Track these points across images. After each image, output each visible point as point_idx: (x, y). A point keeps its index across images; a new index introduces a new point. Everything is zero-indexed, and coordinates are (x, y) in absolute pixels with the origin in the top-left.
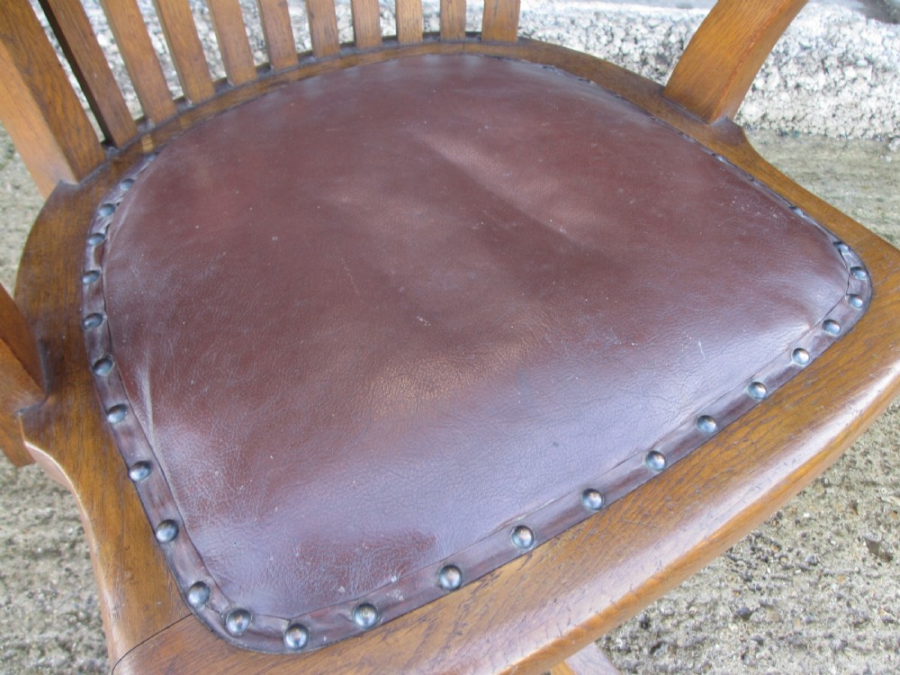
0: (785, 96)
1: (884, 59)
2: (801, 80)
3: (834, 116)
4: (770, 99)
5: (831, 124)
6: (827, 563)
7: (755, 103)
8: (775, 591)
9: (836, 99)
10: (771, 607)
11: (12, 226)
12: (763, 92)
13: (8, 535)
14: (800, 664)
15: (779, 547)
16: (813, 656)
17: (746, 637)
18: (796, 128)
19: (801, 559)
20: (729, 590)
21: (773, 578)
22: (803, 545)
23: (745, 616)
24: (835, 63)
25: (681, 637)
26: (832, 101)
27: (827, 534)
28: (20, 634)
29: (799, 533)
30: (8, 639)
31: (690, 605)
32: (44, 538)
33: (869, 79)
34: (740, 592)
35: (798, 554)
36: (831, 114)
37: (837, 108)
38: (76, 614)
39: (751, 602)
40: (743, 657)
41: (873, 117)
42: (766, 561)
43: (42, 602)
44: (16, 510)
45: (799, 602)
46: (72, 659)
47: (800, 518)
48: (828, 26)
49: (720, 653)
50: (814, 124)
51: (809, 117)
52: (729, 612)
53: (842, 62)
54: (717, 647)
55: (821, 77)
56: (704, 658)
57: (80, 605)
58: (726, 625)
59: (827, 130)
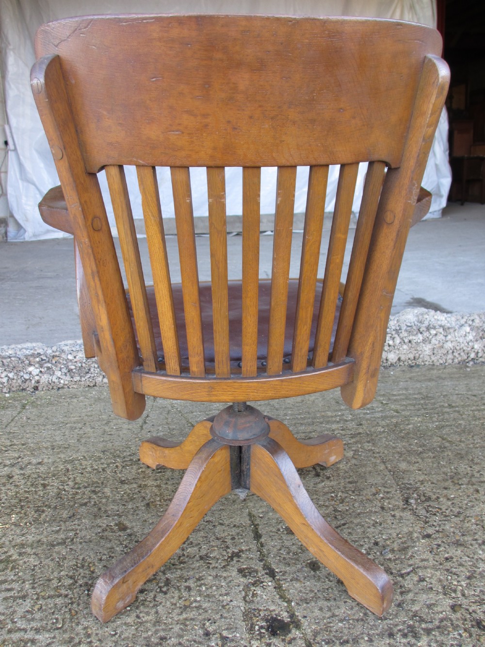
0: (405, 347)
1: (448, 325)
2: (411, 338)
3: (434, 354)
4: (399, 349)
5: (433, 358)
6: (468, 512)
7: (392, 352)
8: (442, 525)
9: (431, 345)
10: (441, 532)
11: (28, 431)
12: (394, 347)
13: (38, 539)
14: (462, 551)
15: (441, 509)
16: (469, 548)
17: (431, 544)
18: (418, 363)
19: (453, 512)
20: (418, 527)
21: (440, 521)
22: (453, 507)
23: (428, 536)
24: (425, 329)
25: (396, 546)
27: (466, 502)
28: (48, 575)
29: (450, 503)
30: (41, 577)
31: (398, 535)
32: (57, 538)
34: (424, 528)
35: (451, 510)
36: (431, 353)
37: (433, 350)
38: (77, 566)
39: (430, 531)
40: (431, 552)
41: (453, 352)
42: (435, 514)
43: (58, 562)
44: (42, 530)
45: (456, 528)
46: (76, 582)
47: (449, 497)
48: (417, 316)
49: (418, 551)
50: (425, 359)
51: (421, 356)
52: (419, 535)
53: (428, 328)
54: (416, 548)
55: (420, 336)
56: (410, 554)
57: (78, 562)
58: (419, 540)
59: (433, 362)
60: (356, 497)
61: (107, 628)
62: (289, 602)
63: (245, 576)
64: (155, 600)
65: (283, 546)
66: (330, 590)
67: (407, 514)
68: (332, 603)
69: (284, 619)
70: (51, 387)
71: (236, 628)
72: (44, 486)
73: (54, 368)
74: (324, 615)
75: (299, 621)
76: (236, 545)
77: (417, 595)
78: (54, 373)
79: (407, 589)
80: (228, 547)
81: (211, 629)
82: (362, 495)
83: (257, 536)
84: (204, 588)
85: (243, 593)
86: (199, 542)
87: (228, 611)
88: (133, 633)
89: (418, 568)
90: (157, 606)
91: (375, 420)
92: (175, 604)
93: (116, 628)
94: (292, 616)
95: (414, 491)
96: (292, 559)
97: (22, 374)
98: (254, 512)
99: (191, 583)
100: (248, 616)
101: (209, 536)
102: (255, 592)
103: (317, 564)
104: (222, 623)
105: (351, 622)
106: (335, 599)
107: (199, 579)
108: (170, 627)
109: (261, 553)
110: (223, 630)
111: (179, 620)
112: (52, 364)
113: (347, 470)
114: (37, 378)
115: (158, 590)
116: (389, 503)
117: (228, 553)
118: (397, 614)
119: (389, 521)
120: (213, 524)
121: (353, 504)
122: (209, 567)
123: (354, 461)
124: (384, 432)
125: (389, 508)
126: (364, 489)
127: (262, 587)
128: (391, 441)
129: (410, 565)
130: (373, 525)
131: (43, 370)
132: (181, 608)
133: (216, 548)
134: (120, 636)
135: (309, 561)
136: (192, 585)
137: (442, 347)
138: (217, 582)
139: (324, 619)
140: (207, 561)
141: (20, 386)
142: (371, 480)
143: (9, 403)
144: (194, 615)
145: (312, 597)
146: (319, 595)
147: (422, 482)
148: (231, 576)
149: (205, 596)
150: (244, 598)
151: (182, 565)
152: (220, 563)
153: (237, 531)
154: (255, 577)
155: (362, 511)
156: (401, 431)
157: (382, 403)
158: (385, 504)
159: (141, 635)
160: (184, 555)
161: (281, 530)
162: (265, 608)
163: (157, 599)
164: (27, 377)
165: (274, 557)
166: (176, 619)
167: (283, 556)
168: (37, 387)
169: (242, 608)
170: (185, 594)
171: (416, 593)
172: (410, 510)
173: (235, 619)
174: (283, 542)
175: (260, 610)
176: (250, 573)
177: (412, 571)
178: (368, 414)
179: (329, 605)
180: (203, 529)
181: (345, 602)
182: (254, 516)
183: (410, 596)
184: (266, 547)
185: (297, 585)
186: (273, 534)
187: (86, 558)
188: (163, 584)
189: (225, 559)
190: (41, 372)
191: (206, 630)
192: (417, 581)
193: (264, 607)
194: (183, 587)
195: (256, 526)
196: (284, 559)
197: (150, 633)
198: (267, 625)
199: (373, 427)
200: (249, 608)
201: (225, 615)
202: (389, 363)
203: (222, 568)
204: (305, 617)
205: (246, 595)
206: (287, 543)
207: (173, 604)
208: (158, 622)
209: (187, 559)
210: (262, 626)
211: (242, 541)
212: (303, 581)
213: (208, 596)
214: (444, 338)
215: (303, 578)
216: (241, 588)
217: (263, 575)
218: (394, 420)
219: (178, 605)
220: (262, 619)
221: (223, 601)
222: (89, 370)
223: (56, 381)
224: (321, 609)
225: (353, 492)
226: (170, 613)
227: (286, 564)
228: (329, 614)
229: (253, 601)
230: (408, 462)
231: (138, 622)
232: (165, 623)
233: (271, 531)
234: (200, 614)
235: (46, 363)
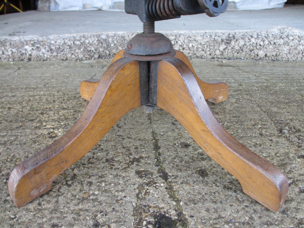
0: (271, 47)
1: (301, 35)
2: (275, 41)
3: (289, 53)
4: (266, 48)
5: (289, 56)
7: (261, 50)
12: (264, 46)
18: (278, 59)
20: (293, 150)
23: (303, 157)
24: (285, 37)
25: (275, 163)
26: (288, 48)
31: (276, 154)
33: (298, 39)
34: (298, 150)
36: (288, 52)
37: (290, 50)
38: (6, 160)
41: (302, 53)
48: (280, 30)
50: (283, 56)
51: (281, 54)
52: (295, 155)
53: (287, 36)
54: (293, 165)
55: (282, 40)
56: (289, 169)
57: (9, 157)
58: (295, 159)
59: (288, 58)
60: (239, 126)
61: (9, 212)
62: (178, 201)
63: (141, 177)
64: (59, 191)
65: (177, 156)
66: (217, 194)
67: (282, 140)
68: (219, 205)
69: (172, 217)
70: (39, 59)
71: (125, 221)
72: (9, 108)
73: (41, 47)
74: (210, 216)
75: (186, 219)
76: (138, 153)
77: (300, 205)
78: (40, 50)
79: (290, 198)
80: (131, 154)
81: (101, 221)
82: (244, 125)
83: (157, 147)
84: (103, 184)
85: (137, 191)
86: (108, 149)
87: (121, 205)
88: (30, 218)
89: (297, 181)
90: (59, 196)
91: (251, 84)
92: (75, 196)
93: (18, 212)
94: (180, 214)
95: (286, 125)
96: (184, 166)
97: (21, 50)
98: (157, 131)
99: (93, 180)
100: (138, 211)
101: (118, 146)
102: (148, 191)
103: (206, 171)
104: (113, 216)
105: (237, 224)
106: (221, 202)
107: (101, 177)
108: (65, 215)
109: (158, 160)
110: (112, 223)
111: (74, 210)
112: (41, 45)
113: (231, 109)
114: (30, 53)
115: (64, 183)
116: (266, 131)
117: (129, 158)
118: (282, 220)
119: (267, 144)
120: (122, 138)
121: (237, 131)
122: (112, 168)
123: (236, 105)
124: (258, 90)
125: (267, 135)
126: (245, 121)
127: (155, 187)
128: (264, 95)
129: (290, 178)
130: (254, 146)
131: (34, 48)
132: (79, 199)
133: (121, 154)
134: (18, 220)
135: (198, 169)
136: (94, 181)
137: (296, 49)
138: (116, 180)
139: (210, 220)
140: (112, 163)
141: (20, 57)
142: (250, 116)
143: (11, 66)
144: (89, 207)
145: (200, 199)
146: (206, 197)
147: (291, 120)
148: (129, 176)
149: (103, 191)
150: (138, 195)
151: (90, 165)
152: (122, 165)
153: (141, 142)
154: (150, 178)
155: (245, 136)
156: (271, 90)
157: (256, 76)
158: (263, 132)
159: (36, 221)
160: (93, 158)
161: (177, 145)
162: (155, 206)
163: (60, 190)
164: (24, 52)
165: (169, 164)
166: (72, 209)
167: (176, 164)
168: (31, 59)
169: (134, 204)
170: (86, 188)
171: (299, 203)
172: (284, 137)
173: (125, 213)
174: (178, 153)
175: (150, 207)
176: (146, 175)
177: (292, 183)
178: (246, 80)
179: (215, 207)
180: (114, 140)
181: (231, 206)
182: (156, 134)
183: (293, 204)
184: (162, 156)
185: (187, 187)
186: (170, 147)
187: (16, 155)
188: (70, 179)
189: (127, 163)
190: (33, 49)
191: (97, 221)
192: (298, 192)
193: (154, 204)
194: (86, 182)
195: (157, 141)
196: (177, 166)
197: (44, 220)
198: (155, 221)
199: (250, 87)
200: (140, 204)
201: (117, 209)
202: (259, 57)
203: (123, 169)
204: (192, 216)
205: (140, 192)
206: (180, 154)
207: (73, 195)
208: (56, 210)
209: (95, 161)
210: (150, 221)
211: (143, 150)
212: (192, 185)
213: (106, 191)
214: (298, 42)
215: (192, 182)
216: (136, 186)
217: (157, 177)
218: (265, 84)
219: (77, 197)
220: (151, 215)
221: (118, 196)
222: (64, 50)
223: (42, 55)
224: (208, 210)
225: (237, 123)
226: (68, 203)
227: (179, 169)
228: (215, 215)
229: (145, 198)
230: (278, 107)
231: (38, 209)
232: (61, 212)
233: (169, 145)
234: (94, 206)
235: (37, 44)
